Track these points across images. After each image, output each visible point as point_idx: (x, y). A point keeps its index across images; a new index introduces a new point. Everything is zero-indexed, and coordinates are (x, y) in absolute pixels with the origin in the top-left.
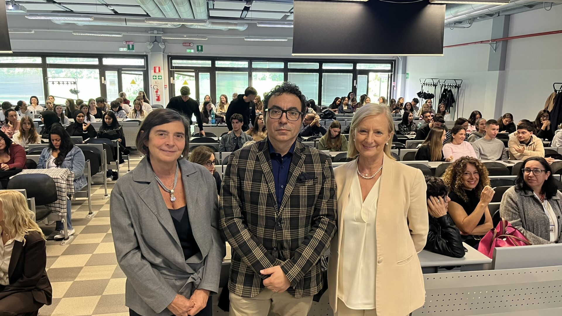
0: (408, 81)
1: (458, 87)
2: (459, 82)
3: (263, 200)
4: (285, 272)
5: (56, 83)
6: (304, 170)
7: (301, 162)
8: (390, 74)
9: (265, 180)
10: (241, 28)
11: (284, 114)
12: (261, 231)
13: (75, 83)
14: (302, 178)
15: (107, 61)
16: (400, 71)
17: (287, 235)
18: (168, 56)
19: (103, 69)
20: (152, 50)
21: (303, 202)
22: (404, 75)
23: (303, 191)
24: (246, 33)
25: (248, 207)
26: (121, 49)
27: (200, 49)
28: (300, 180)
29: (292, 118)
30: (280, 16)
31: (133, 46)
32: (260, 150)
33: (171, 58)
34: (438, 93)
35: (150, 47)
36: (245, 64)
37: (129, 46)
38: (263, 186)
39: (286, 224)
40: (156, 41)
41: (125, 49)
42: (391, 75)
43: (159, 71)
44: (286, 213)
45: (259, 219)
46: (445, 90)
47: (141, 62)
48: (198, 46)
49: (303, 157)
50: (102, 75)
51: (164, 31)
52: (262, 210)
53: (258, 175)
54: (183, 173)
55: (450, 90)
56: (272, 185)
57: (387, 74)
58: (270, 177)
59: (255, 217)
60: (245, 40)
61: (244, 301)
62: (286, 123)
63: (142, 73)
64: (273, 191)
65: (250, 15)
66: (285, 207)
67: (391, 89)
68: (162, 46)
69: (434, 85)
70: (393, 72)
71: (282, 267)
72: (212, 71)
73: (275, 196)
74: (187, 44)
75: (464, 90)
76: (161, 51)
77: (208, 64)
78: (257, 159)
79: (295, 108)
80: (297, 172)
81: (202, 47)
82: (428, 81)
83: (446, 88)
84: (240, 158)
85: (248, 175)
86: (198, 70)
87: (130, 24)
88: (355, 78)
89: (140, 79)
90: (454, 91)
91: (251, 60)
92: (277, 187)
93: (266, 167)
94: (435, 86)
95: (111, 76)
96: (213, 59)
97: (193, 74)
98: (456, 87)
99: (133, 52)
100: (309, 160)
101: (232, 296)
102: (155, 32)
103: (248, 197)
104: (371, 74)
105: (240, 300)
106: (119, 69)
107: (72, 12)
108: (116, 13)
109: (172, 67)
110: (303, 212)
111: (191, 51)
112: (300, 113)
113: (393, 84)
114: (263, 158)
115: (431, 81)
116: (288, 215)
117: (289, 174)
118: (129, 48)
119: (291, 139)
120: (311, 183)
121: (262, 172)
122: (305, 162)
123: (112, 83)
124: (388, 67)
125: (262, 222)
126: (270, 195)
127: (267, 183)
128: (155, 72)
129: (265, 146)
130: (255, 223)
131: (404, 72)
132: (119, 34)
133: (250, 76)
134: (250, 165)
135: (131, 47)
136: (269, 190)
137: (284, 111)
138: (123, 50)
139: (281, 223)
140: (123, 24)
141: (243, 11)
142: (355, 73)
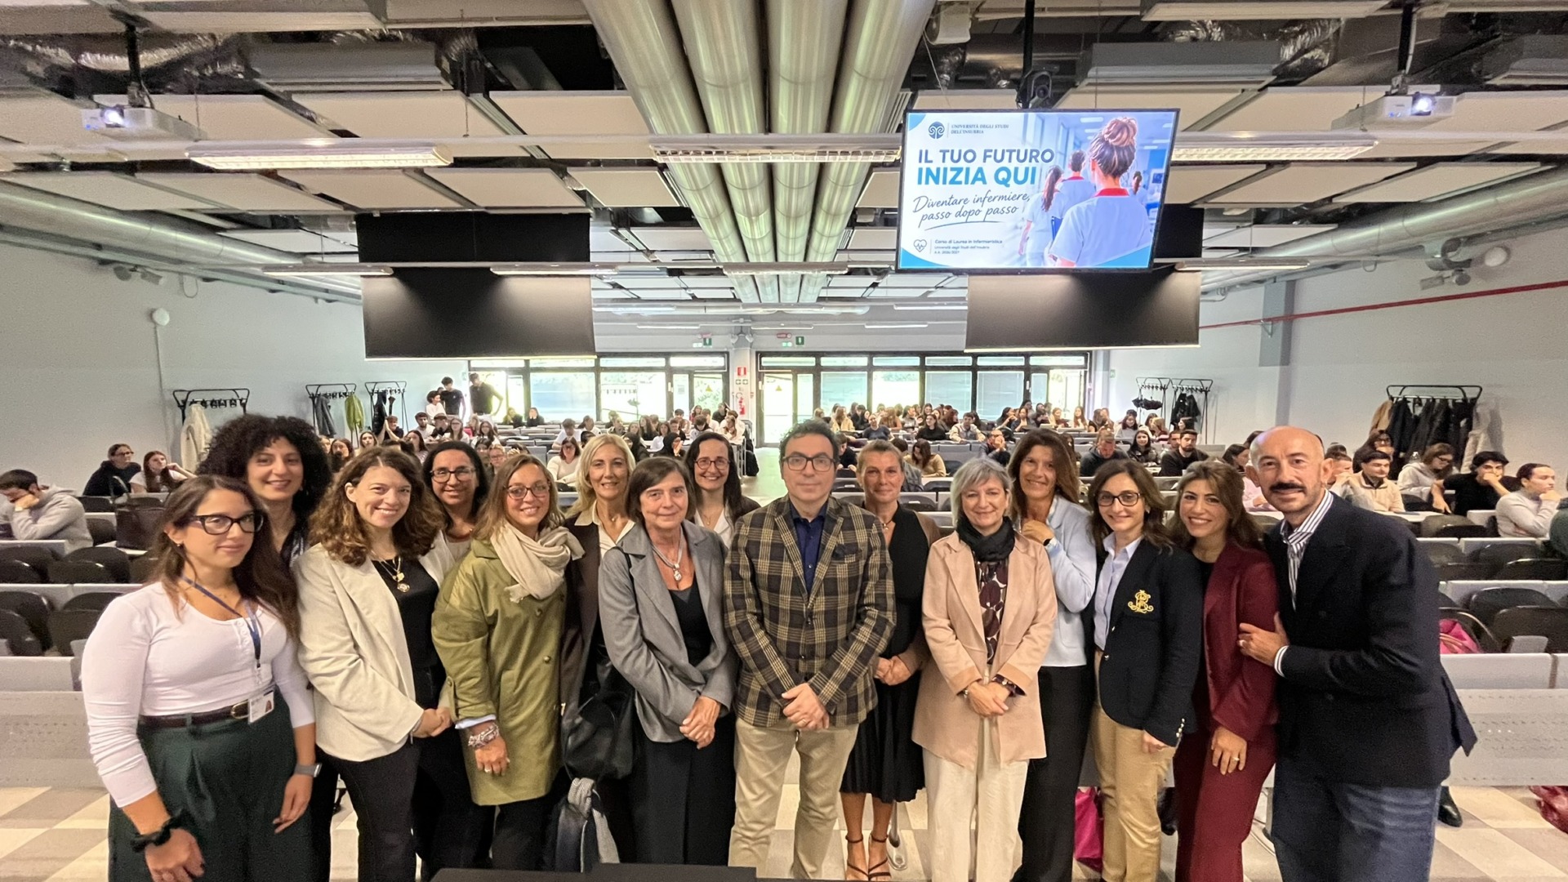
0: (1114, 382)
1: (1205, 391)
2: (1206, 384)
3: (786, 586)
4: (817, 692)
5: (611, 392)
6: (842, 542)
7: (837, 528)
8: (1083, 371)
9: (789, 557)
10: (860, 311)
11: (810, 463)
12: (783, 632)
13: (634, 391)
14: (840, 553)
15: (675, 362)
16: (1100, 366)
17: (820, 635)
18: (757, 353)
19: (670, 372)
20: (737, 345)
21: (842, 587)
22: (1106, 372)
23: (842, 571)
24: (867, 318)
25: (765, 597)
26: (695, 345)
27: (800, 341)
28: (837, 556)
29: (819, 467)
30: (919, 293)
31: (710, 340)
32: (779, 513)
33: (761, 354)
34: (1170, 401)
35: (733, 341)
36: (863, 361)
37: (705, 339)
38: (786, 565)
39: (820, 620)
40: (741, 332)
41: (701, 345)
42: (1086, 372)
43: (745, 373)
44: (820, 604)
45: (781, 614)
46: (1182, 396)
47: (720, 361)
48: (797, 338)
49: (841, 520)
50: (669, 379)
51: (752, 318)
52: (785, 601)
53: (778, 551)
54: (691, 541)
55: (1192, 397)
56: (798, 564)
57: (1079, 371)
58: (795, 552)
59: (775, 610)
60: (867, 327)
61: (757, 732)
62: (813, 476)
63: (720, 376)
64: (800, 573)
65: (876, 293)
66: (817, 595)
67: (1086, 394)
68: (749, 339)
69: (1161, 388)
70: (1088, 369)
71: (812, 685)
72: (817, 371)
73: (803, 582)
74: (783, 335)
75: (1216, 396)
76: (746, 346)
77: (810, 361)
78: (776, 527)
79: (824, 454)
80: (832, 543)
81: (803, 338)
82: (1150, 382)
83: (1184, 392)
84: (752, 525)
85: (765, 551)
86: (797, 371)
87: (710, 312)
88: (1027, 378)
89: (717, 384)
90: (1199, 398)
91: (872, 354)
92: (805, 568)
93: (788, 539)
94: (1164, 388)
95: (681, 380)
96: (818, 355)
97: (790, 376)
98: (1201, 391)
99: (711, 348)
100: (849, 526)
101: (740, 723)
102: (742, 320)
103: (763, 582)
104: (1052, 372)
105: (750, 730)
106: (691, 373)
107: (638, 299)
108: (694, 298)
109: (762, 368)
110: (843, 601)
111: (789, 345)
112: (831, 461)
113: (1088, 386)
114: (783, 525)
115: (1157, 383)
116: (822, 608)
117: (820, 548)
118: (705, 344)
119: (822, 497)
120: (853, 559)
121: (782, 546)
122: (843, 528)
123: (681, 391)
124: (1080, 360)
125: (785, 618)
126: (796, 579)
127: (791, 562)
128: (739, 374)
129: (786, 507)
130: (775, 620)
131: (1107, 367)
132: (697, 325)
133: (870, 377)
134: (767, 535)
135: (707, 342)
136: (795, 571)
137: (808, 459)
138: (698, 346)
139: (812, 619)
140: (702, 312)
141: (868, 288)
142: (1028, 370)
